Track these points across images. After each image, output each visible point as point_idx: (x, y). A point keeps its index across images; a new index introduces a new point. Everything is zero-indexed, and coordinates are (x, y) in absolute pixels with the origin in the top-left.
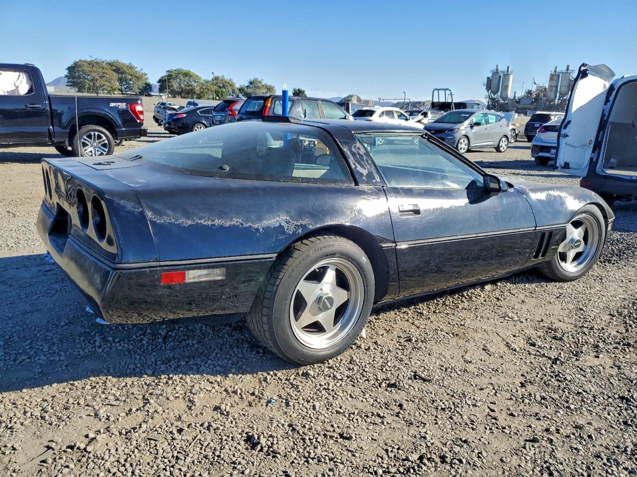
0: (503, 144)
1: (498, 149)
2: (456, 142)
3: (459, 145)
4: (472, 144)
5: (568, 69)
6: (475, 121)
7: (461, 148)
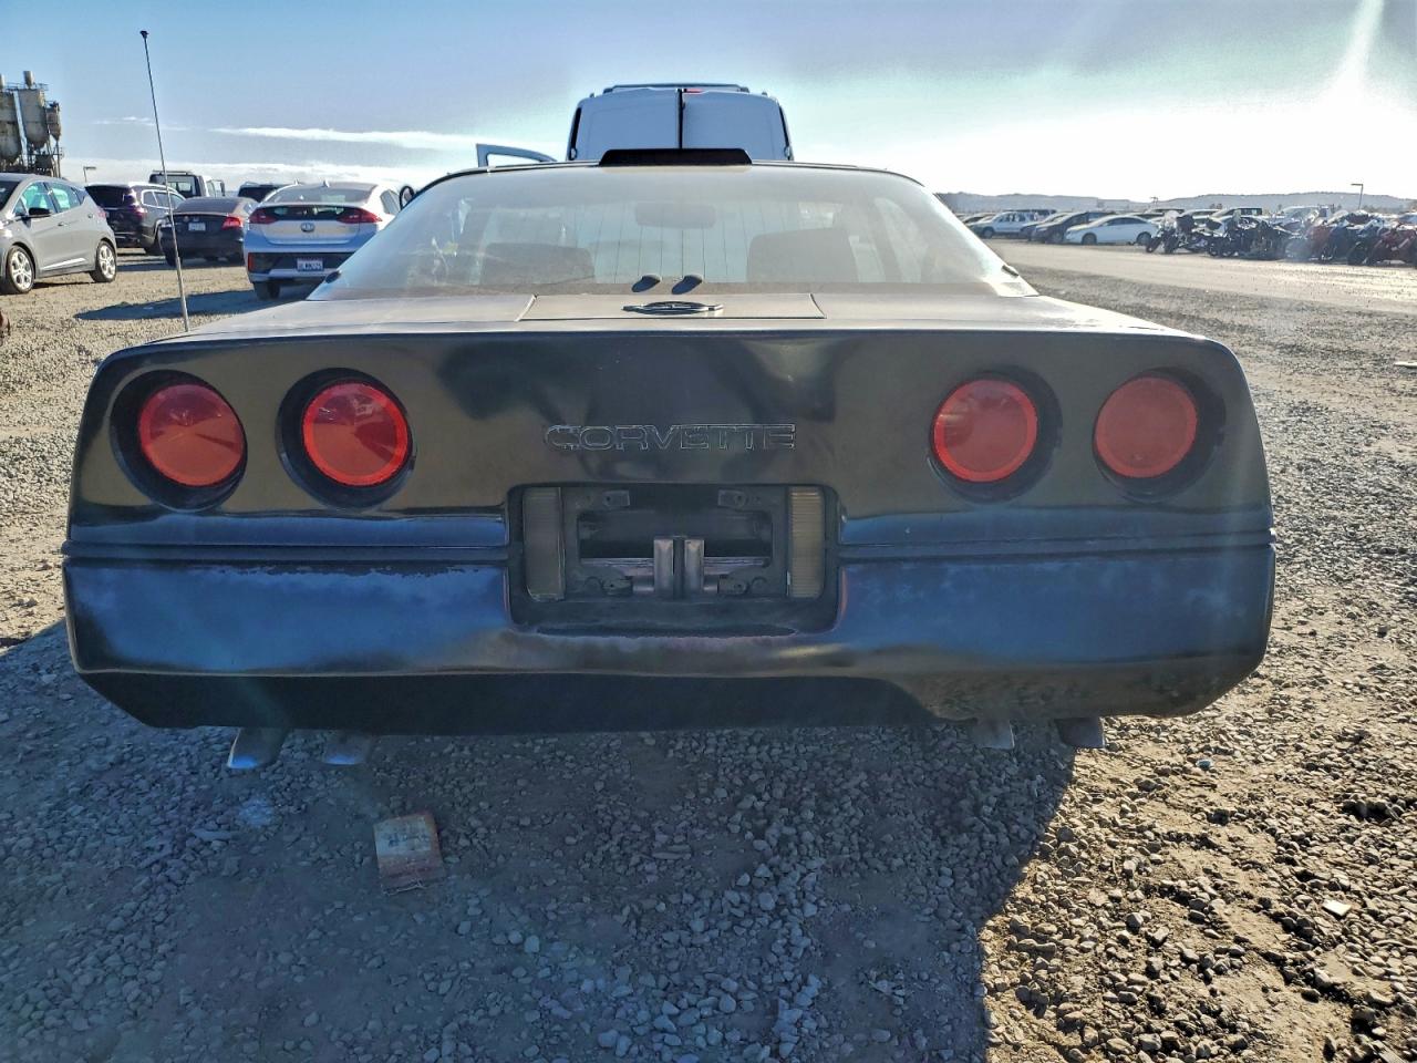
0: (107, 261)
1: (97, 275)
2: (4, 262)
3: (13, 271)
4: (41, 267)
5: (28, 81)
6: (27, 205)
7: (18, 280)
